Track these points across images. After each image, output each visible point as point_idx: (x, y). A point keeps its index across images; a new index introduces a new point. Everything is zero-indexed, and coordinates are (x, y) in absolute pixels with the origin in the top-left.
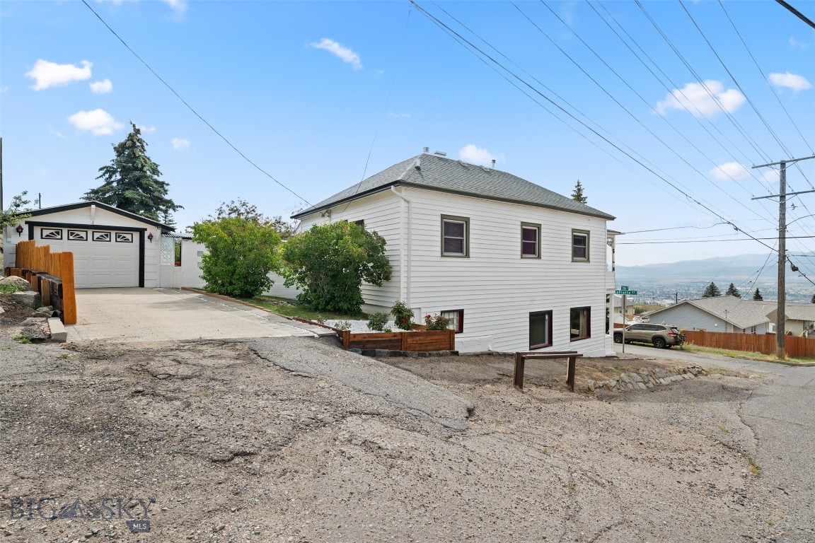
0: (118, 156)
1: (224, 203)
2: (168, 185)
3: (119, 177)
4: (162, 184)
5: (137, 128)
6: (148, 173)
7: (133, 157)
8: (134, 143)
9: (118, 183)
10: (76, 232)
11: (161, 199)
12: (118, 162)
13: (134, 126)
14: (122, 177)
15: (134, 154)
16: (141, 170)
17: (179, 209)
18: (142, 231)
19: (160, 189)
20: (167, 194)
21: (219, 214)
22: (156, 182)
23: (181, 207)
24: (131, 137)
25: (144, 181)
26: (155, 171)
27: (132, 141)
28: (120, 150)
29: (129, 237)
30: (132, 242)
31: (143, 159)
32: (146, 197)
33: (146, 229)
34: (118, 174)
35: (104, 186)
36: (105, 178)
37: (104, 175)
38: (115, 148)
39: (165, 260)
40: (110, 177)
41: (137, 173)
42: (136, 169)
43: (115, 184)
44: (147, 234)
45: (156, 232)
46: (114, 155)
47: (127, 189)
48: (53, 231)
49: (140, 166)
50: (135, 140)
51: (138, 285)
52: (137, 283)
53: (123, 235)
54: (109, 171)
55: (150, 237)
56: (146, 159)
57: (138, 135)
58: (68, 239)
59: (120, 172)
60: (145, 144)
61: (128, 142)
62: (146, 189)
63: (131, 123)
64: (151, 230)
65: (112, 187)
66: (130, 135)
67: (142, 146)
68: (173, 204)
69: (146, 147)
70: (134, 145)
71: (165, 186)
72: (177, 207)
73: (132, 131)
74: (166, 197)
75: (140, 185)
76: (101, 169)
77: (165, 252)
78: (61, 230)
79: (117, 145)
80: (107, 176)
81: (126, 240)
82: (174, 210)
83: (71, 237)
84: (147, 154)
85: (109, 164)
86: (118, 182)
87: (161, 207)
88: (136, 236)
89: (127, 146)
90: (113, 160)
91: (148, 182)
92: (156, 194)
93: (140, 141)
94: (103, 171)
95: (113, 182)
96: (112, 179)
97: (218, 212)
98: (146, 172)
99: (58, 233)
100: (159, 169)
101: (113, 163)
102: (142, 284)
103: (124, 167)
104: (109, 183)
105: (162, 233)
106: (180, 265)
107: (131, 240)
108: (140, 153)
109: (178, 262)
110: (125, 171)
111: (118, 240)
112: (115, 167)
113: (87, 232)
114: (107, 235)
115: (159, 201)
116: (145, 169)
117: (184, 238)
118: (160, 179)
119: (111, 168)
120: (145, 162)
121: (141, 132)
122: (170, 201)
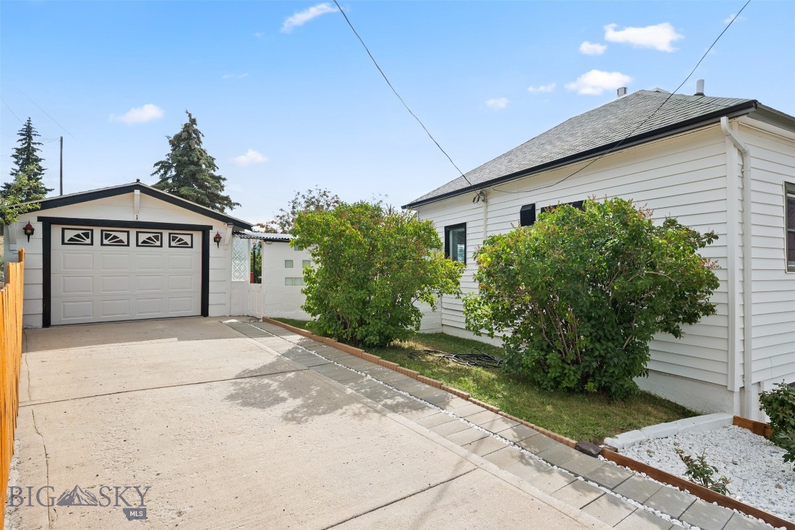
0: (173, 150)
1: (299, 193)
2: (224, 179)
3: (174, 173)
4: (218, 179)
5: (193, 118)
6: (204, 166)
7: (189, 150)
8: (190, 135)
9: (173, 180)
10: (114, 234)
11: (218, 196)
12: (173, 156)
13: (190, 115)
14: (178, 172)
15: (190, 146)
16: (197, 164)
17: (236, 206)
18: (205, 230)
19: (217, 184)
20: (223, 190)
21: (294, 207)
22: (213, 177)
23: (238, 204)
24: (187, 128)
25: (199, 176)
26: (211, 164)
27: (188, 132)
28: (176, 142)
29: (187, 239)
30: (192, 247)
31: (199, 151)
32: (202, 194)
33: (211, 228)
34: (173, 170)
35: (159, 183)
36: (160, 174)
37: (159, 170)
38: (170, 141)
39: (237, 274)
40: (166, 173)
41: (192, 168)
42: (192, 163)
43: (170, 181)
44: (212, 235)
45: (225, 231)
46: (169, 149)
47: (182, 186)
48: (80, 232)
49: (196, 159)
50: (191, 131)
51: (199, 313)
52: (198, 311)
53: (180, 236)
54: (164, 166)
55: (218, 239)
56: (202, 152)
57: (194, 126)
58: (102, 244)
59: (176, 167)
60: (201, 136)
61: (184, 134)
62: (201, 186)
63: (187, 113)
64: (218, 227)
65: (167, 184)
66: (186, 125)
67: (198, 138)
68: (230, 201)
69: (202, 139)
70: (189, 137)
71: (222, 181)
72: (234, 204)
73: (187, 121)
74: (223, 194)
75: (196, 180)
76: (156, 165)
77: (237, 262)
78: (92, 230)
79: (172, 138)
80: (162, 172)
81: (184, 245)
82: (231, 208)
83: (105, 242)
84: (203, 147)
85: (164, 158)
86: (174, 178)
87: (218, 205)
88: (198, 236)
89: (183, 137)
90: (168, 155)
91: (204, 177)
92: (213, 190)
93: (196, 132)
94: (158, 167)
95: (169, 178)
96: (168, 176)
97: (292, 204)
98: (201, 166)
99: (87, 235)
100: (215, 162)
101: (168, 157)
102: (205, 312)
103: (179, 161)
104: (164, 179)
105: (233, 233)
106: (260, 282)
107: (190, 245)
108: (196, 146)
109: (256, 276)
110: (180, 166)
111: (173, 244)
112: (170, 162)
113: (128, 232)
114: (157, 238)
115: (215, 198)
116: (202, 161)
117: (266, 240)
118: (216, 174)
119: (166, 162)
120: (201, 155)
121: (197, 122)
122: (227, 198)
